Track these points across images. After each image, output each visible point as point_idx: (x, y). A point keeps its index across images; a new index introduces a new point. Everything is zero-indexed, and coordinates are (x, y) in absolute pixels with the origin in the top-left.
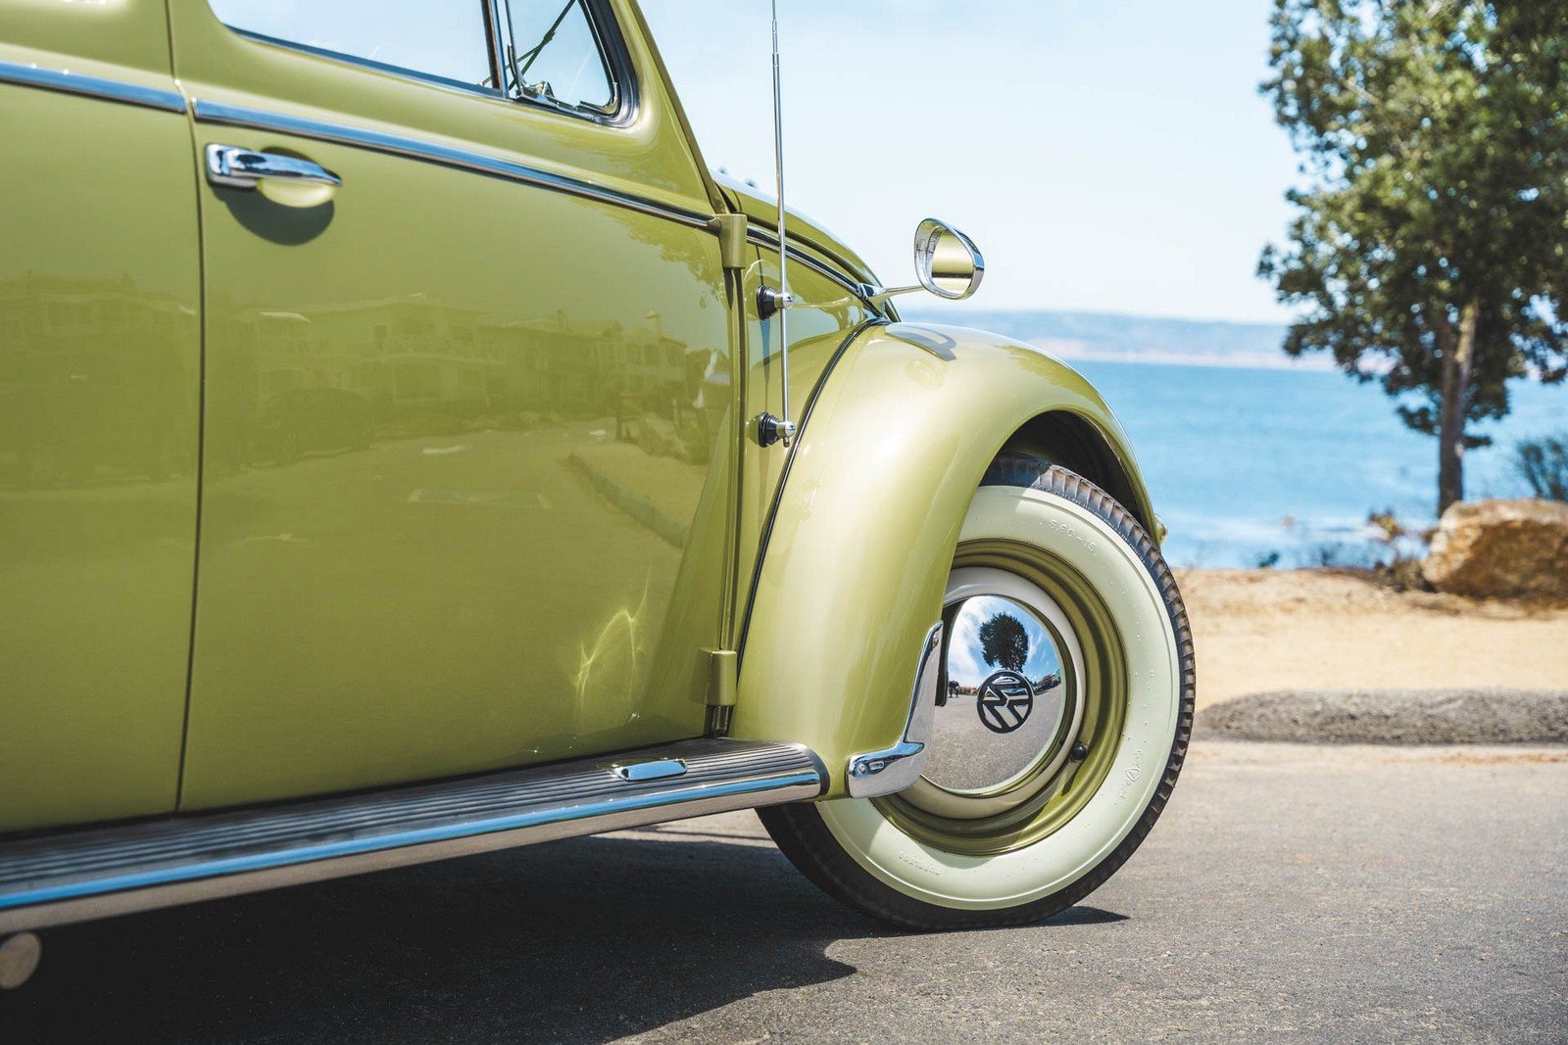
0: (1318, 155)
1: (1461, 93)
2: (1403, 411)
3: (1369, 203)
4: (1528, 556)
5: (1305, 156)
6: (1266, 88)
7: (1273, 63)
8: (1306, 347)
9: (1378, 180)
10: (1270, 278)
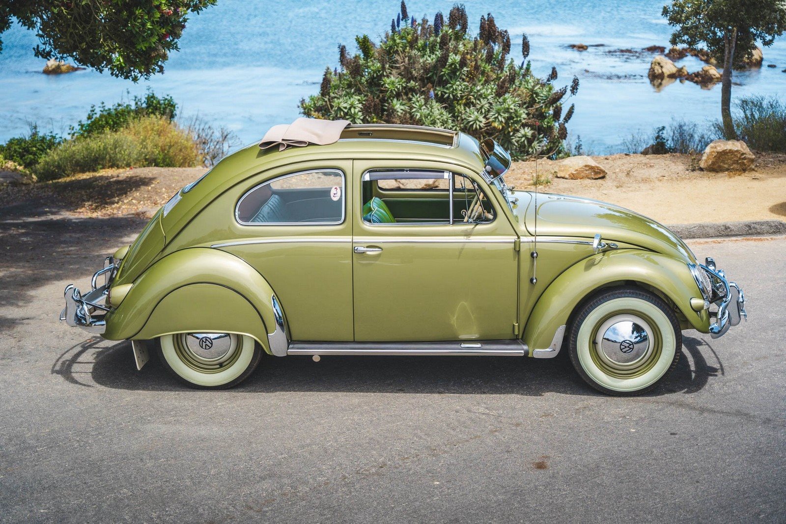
4: (730, 159)
8: (677, 43)
10: (667, 16)
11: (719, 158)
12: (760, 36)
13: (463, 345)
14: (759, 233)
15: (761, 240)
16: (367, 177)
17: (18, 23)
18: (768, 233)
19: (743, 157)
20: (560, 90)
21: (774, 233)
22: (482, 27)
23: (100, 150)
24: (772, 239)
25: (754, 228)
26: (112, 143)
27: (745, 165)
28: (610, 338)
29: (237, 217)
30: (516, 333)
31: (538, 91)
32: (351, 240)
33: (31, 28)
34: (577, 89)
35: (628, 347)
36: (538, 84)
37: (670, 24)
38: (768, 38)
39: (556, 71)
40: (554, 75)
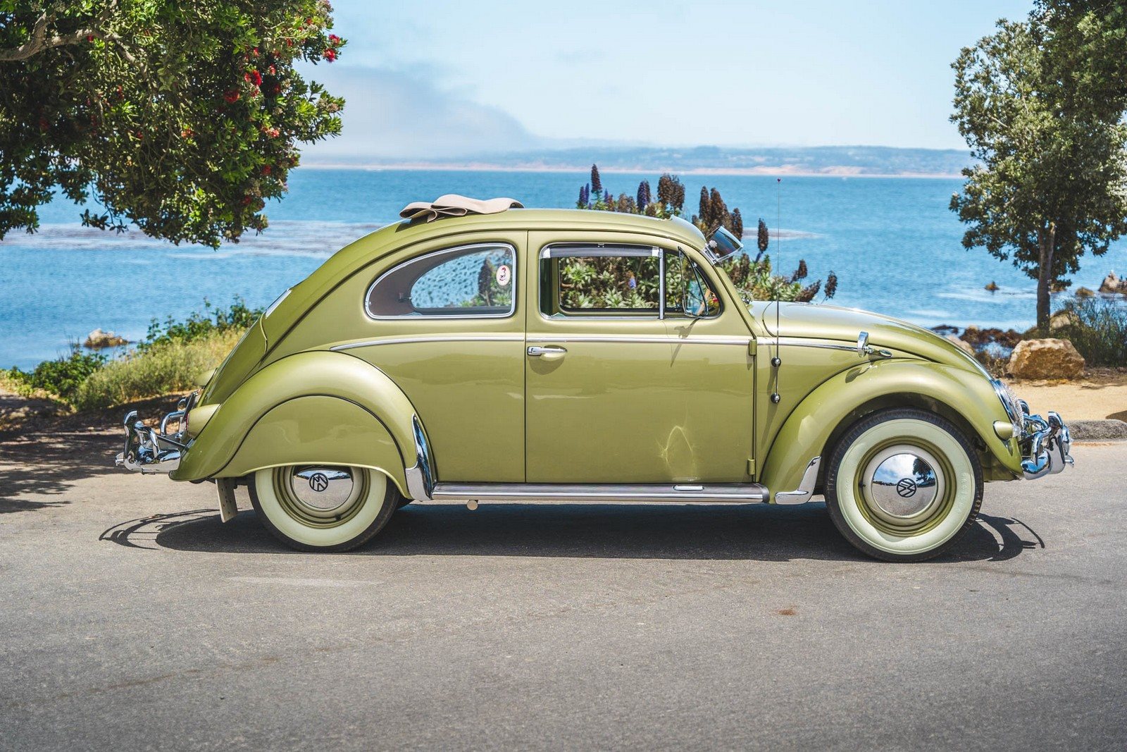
0: (980, 148)
1: (1046, 124)
2: (1026, 269)
3: (1003, 176)
4: (1050, 362)
5: (974, 148)
6: (954, 118)
7: (956, 106)
8: (973, 244)
9: (1006, 168)
10: (957, 211)
11: (1034, 360)
12: (1088, 241)
13: (678, 487)
14: (1092, 437)
15: (1095, 445)
16: (547, 254)
17: (63, 193)
18: (1105, 437)
19: (1068, 359)
20: (811, 286)
21: (1114, 437)
22: (703, 202)
23: (166, 367)
24: (1110, 444)
25: (1085, 429)
26: (183, 356)
27: (1071, 370)
28: (883, 481)
29: (367, 308)
30: (752, 472)
31: (780, 291)
32: (523, 338)
33: (79, 202)
34: (834, 290)
35: (908, 488)
36: (780, 281)
37: (961, 220)
38: (1100, 244)
39: (805, 266)
40: (802, 271)
